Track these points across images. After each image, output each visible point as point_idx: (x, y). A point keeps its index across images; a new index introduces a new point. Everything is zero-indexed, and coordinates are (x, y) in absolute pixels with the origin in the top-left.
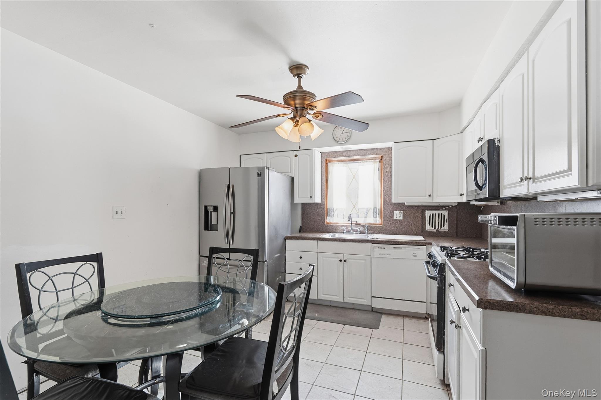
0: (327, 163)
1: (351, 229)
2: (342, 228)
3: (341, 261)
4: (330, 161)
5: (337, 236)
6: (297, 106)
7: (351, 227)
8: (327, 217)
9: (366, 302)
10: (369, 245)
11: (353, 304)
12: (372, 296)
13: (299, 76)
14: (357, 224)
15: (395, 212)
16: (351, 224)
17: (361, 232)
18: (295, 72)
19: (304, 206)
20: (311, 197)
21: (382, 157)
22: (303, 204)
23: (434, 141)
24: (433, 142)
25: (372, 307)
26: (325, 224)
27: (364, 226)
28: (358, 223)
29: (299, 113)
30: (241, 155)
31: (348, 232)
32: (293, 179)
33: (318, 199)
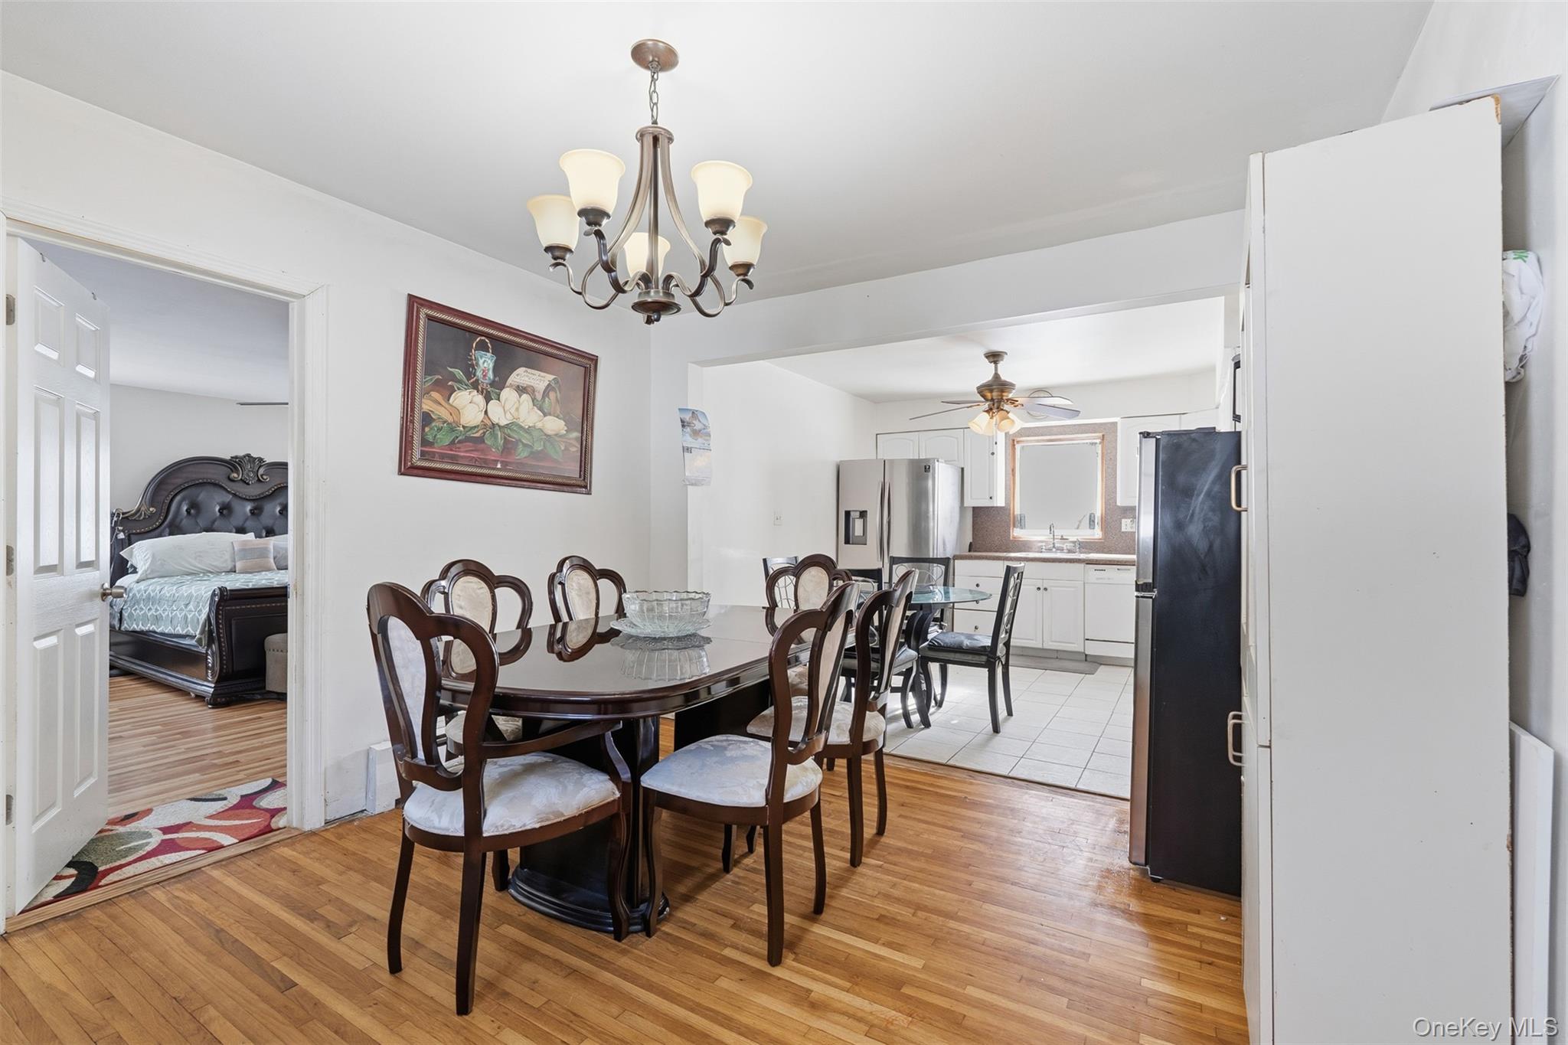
0: (1014, 445)
1: (1054, 547)
2: (1040, 544)
3: (1039, 589)
4: (1018, 442)
5: (1031, 555)
6: (994, 398)
7: (1053, 543)
8: (1015, 529)
9: (1077, 646)
10: (1082, 565)
11: (1057, 651)
12: (1086, 638)
13: (996, 363)
14: (1062, 539)
15: (1123, 520)
16: (1054, 539)
17: (1070, 551)
18: (992, 360)
19: (976, 511)
20: (991, 498)
21: (1103, 435)
22: (974, 509)
23: (1182, 416)
24: (1180, 418)
25: (1086, 655)
26: (1011, 538)
27: (1074, 542)
28: (1064, 537)
29: (996, 405)
30: (877, 435)
31: (1049, 550)
32: (963, 469)
33: (1000, 502)
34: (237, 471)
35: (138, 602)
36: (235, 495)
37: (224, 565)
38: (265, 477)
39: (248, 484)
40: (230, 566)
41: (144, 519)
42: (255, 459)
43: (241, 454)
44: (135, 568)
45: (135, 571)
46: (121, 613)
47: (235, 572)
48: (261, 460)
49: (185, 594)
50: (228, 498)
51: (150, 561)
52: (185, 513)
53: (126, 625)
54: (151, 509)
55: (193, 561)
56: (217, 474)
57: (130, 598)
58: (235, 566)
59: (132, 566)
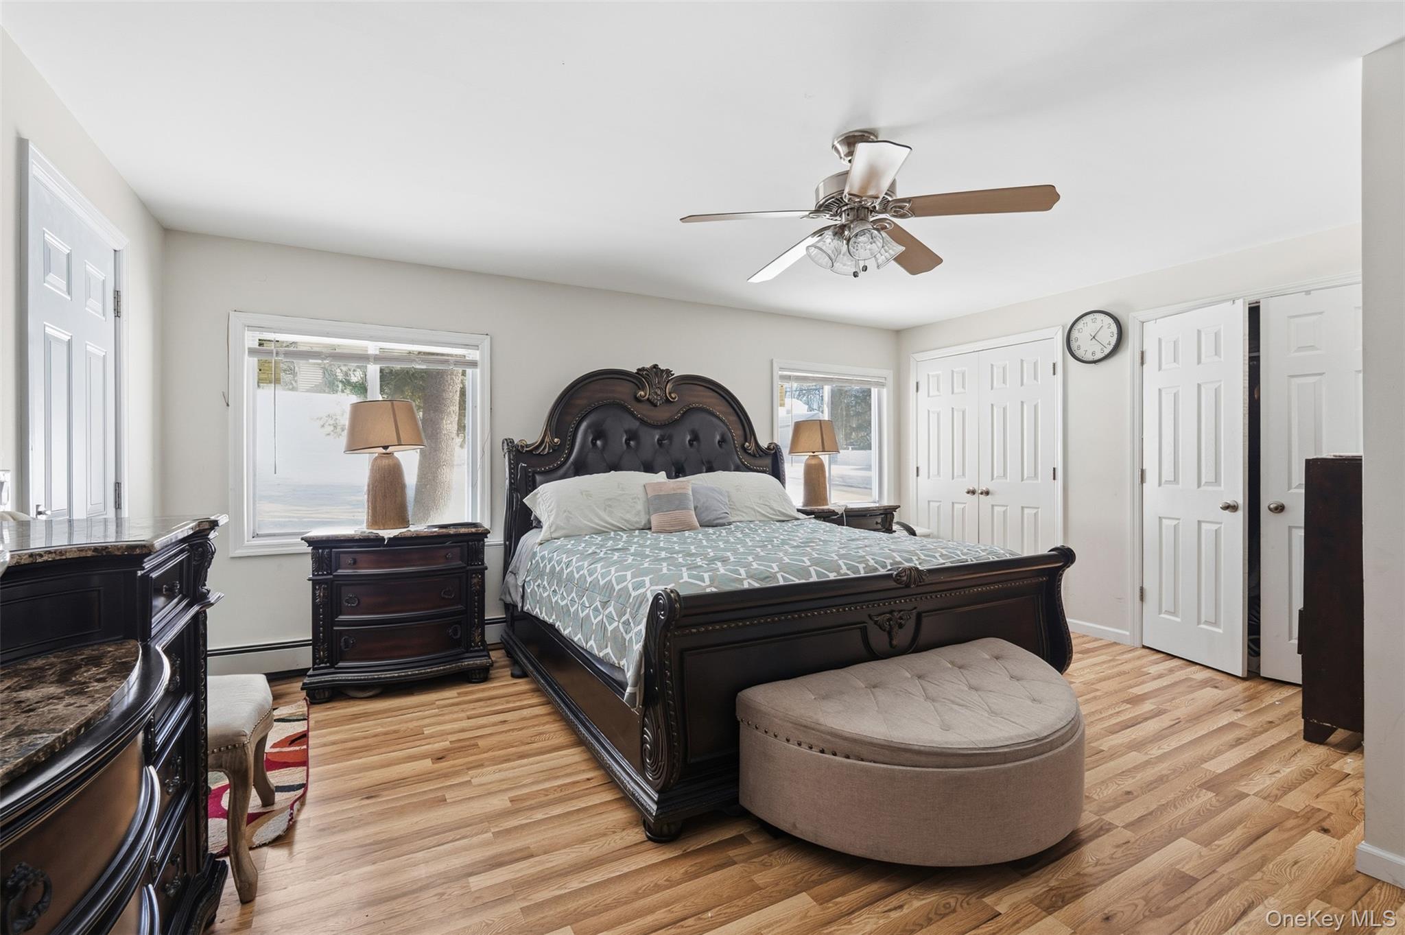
34: (643, 389)
35: (541, 575)
36: (643, 422)
37: (636, 519)
38: (673, 395)
39: (655, 406)
40: (643, 522)
41: (548, 453)
42: (663, 371)
43: (648, 365)
44: (540, 522)
45: (539, 525)
46: (523, 587)
47: (650, 529)
48: (668, 372)
49: (602, 583)
50: (635, 424)
51: (554, 512)
52: (591, 446)
53: (528, 605)
54: (556, 440)
55: (602, 513)
56: (622, 391)
57: (533, 567)
58: (649, 522)
59: (536, 518)
